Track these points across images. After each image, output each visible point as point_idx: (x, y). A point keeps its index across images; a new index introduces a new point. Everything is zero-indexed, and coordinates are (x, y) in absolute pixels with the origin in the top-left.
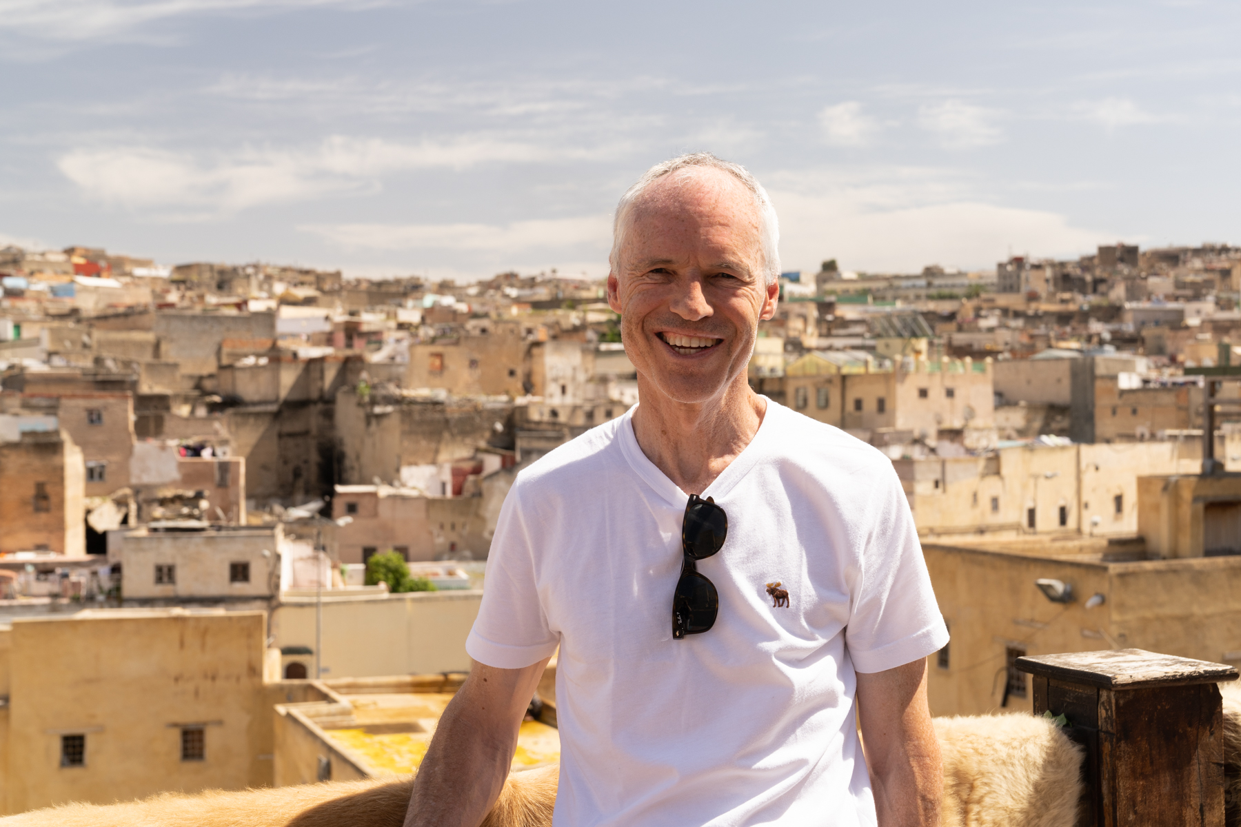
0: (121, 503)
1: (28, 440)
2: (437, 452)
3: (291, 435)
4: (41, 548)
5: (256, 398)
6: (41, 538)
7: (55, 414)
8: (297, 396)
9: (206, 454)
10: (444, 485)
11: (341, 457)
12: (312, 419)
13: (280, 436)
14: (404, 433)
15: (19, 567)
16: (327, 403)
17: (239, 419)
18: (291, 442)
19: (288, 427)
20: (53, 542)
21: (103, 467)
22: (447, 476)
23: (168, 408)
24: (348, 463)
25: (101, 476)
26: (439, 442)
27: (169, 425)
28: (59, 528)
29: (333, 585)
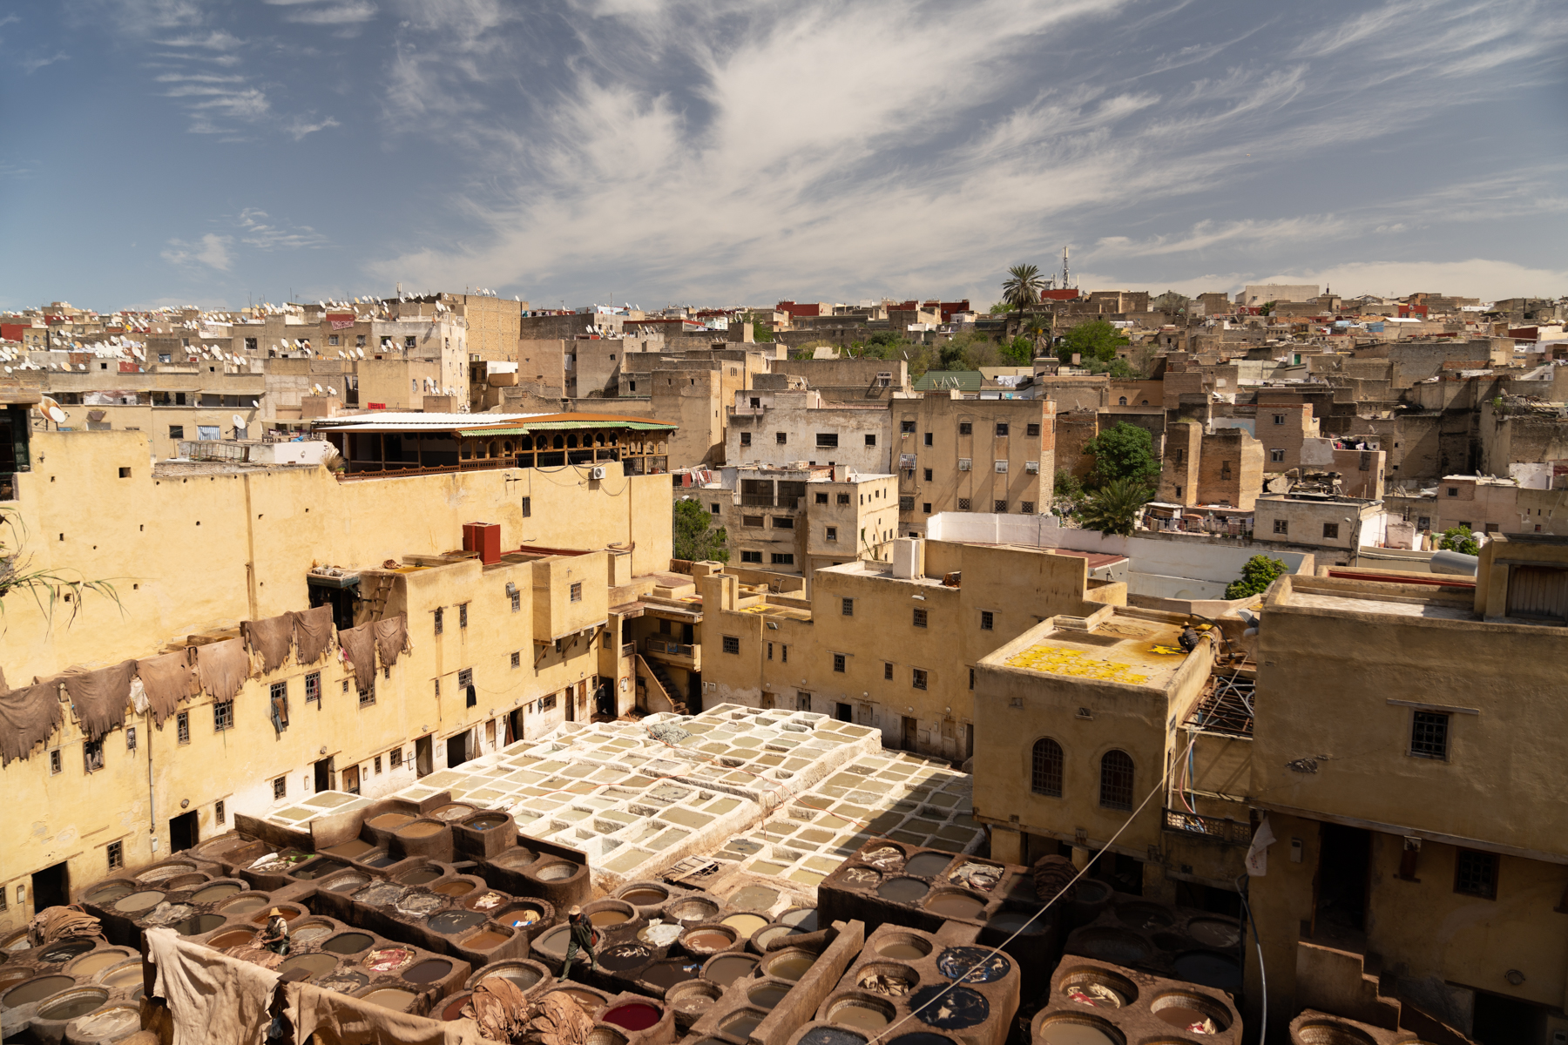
0: (1290, 477)
1: (1220, 434)
2: (1545, 453)
3: (1449, 434)
4: (1224, 502)
5: (1431, 407)
6: (1224, 496)
7: (1254, 418)
8: (1457, 406)
9: (1360, 447)
10: (1548, 478)
11: (1481, 451)
12: (1467, 423)
13: (1441, 435)
14: (1513, 437)
15: (1205, 513)
16: (1477, 410)
17: (1408, 422)
18: (1450, 439)
19: (1448, 429)
20: (1232, 500)
21: (1282, 452)
22: (1550, 473)
23: (1355, 414)
24: (1484, 457)
25: (1281, 459)
26: (1547, 445)
27: (1354, 424)
28: (1236, 491)
29: (1422, 548)
